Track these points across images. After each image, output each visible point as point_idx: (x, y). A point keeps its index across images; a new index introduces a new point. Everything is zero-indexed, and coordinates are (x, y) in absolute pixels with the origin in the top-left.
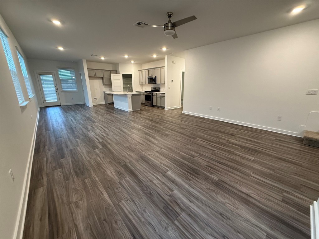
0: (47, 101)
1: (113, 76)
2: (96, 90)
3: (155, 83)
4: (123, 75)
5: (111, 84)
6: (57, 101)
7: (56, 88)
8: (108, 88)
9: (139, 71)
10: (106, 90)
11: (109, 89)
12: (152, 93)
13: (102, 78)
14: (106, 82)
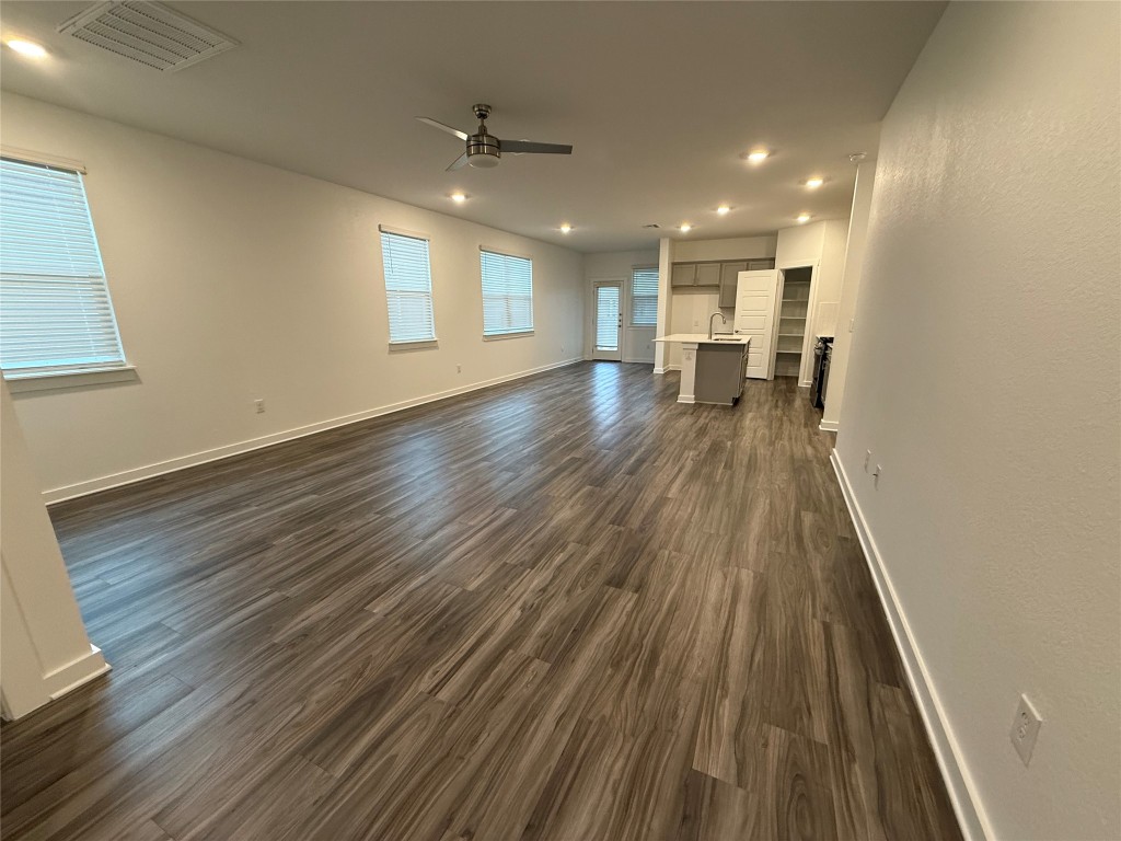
0: (599, 348)
1: (745, 278)
4: (788, 272)
6: (615, 349)
7: (621, 318)
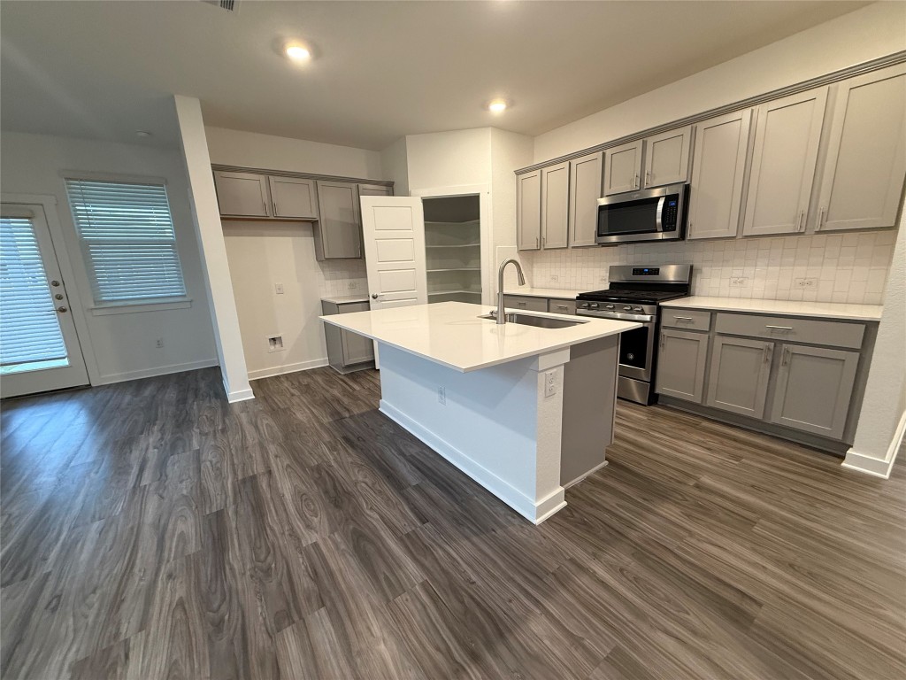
1: (374, 208)
2: (280, 291)
3: (675, 234)
4: (428, 203)
5: (361, 257)
7: (60, 290)
8: (347, 281)
9: (518, 173)
10: (333, 288)
11: (352, 286)
12: (660, 309)
13: (313, 225)
14: (335, 247)
